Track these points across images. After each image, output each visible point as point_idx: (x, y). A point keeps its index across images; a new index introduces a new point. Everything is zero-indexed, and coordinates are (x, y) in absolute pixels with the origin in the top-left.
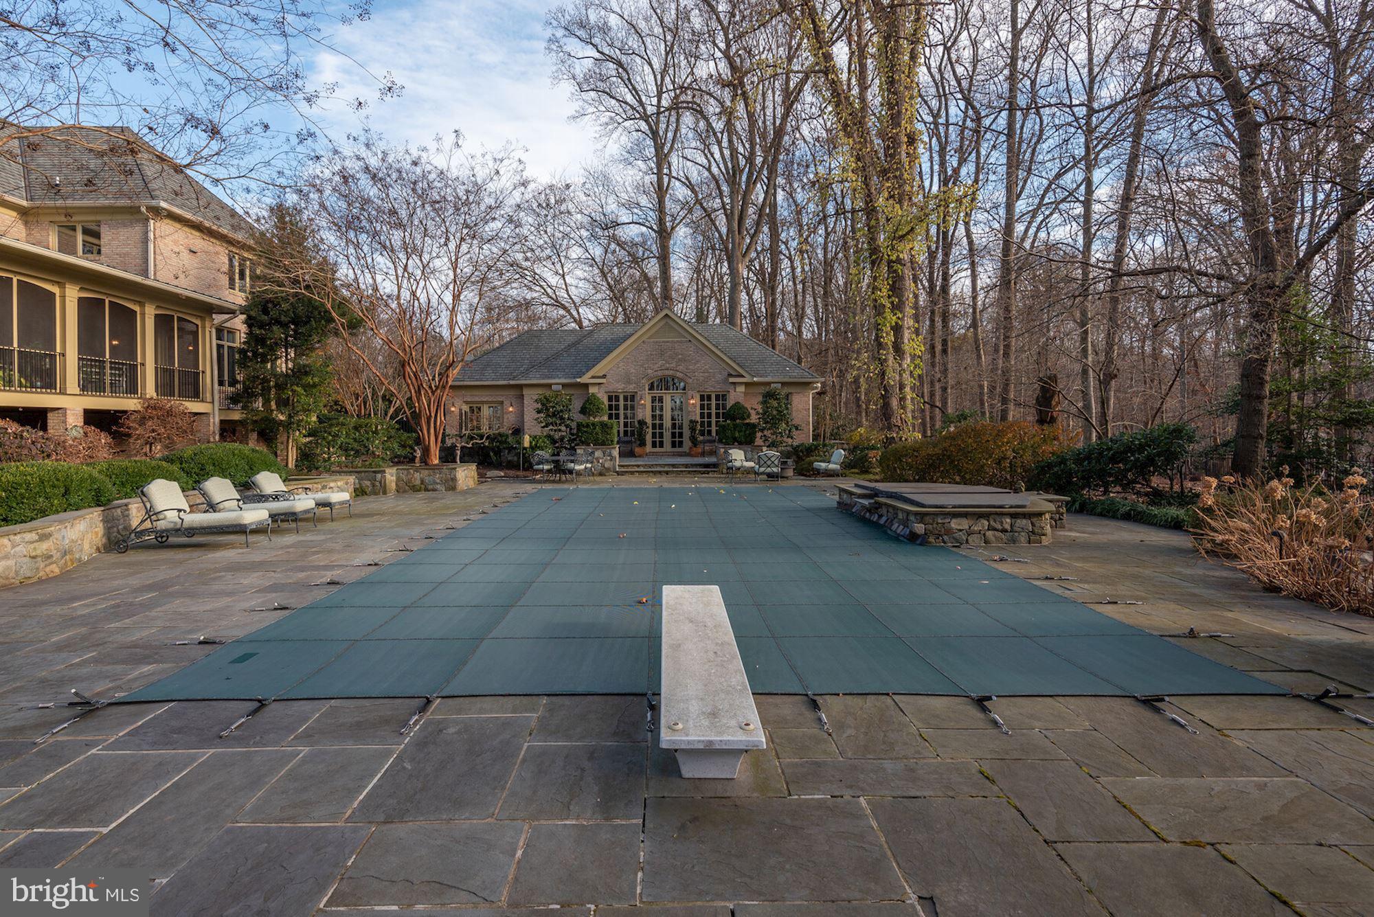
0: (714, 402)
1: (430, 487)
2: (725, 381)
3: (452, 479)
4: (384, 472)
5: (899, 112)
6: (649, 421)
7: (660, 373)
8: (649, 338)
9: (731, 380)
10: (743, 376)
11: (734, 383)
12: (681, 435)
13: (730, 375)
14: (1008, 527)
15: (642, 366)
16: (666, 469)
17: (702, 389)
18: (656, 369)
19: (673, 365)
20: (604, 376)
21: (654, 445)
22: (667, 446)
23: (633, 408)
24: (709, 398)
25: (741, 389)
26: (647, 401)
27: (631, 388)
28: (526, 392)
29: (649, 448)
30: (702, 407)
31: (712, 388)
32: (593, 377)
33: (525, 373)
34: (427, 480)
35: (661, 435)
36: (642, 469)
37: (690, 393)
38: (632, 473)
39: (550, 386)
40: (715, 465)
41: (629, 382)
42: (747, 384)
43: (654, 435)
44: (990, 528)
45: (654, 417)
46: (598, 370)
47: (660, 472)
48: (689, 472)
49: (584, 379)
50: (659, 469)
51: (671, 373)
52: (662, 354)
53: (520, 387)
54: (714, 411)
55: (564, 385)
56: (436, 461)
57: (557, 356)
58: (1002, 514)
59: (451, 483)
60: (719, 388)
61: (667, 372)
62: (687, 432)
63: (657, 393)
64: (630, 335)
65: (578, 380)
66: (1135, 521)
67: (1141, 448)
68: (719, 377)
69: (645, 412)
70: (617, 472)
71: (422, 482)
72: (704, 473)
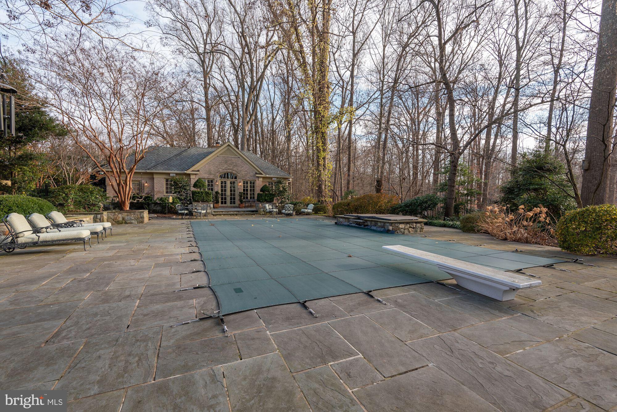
0: (249, 185)
1: (128, 222)
2: (254, 176)
3: (141, 217)
4: (103, 213)
5: (325, 75)
6: (220, 192)
7: (225, 171)
8: (220, 155)
9: (257, 175)
10: (262, 174)
11: (258, 177)
12: (234, 199)
13: (256, 173)
14: (415, 226)
15: (217, 167)
16: (235, 213)
17: (244, 179)
18: (223, 169)
19: (231, 168)
20: (198, 171)
21: (222, 203)
22: (228, 204)
23: (212, 185)
24: (247, 183)
25: (261, 179)
26: (219, 183)
27: (211, 177)
28: (155, 176)
29: (220, 204)
30: (244, 187)
31: (249, 178)
32: (193, 171)
33: (155, 167)
34: (126, 218)
35: (225, 199)
36: (224, 213)
37: (239, 180)
38: (220, 215)
39: (169, 174)
40: (257, 211)
41: (210, 174)
42: (263, 178)
43: (222, 199)
44: (410, 227)
45: (222, 191)
46: (195, 168)
47: (233, 214)
48: (246, 214)
49: (188, 172)
50: (232, 213)
51: (230, 171)
52: (226, 162)
53: (152, 174)
54: (249, 188)
55: (177, 174)
56: (128, 209)
57: (170, 159)
58: (413, 222)
59: (141, 219)
60: (251, 179)
61: (228, 171)
62: (237, 198)
63: (223, 180)
64: (211, 153)
65: (185, 172)
66: (430, 225)
67: (426, 202)
68: (252, 174)
69: (218, 188)
70: (213, 214)
71: (123, 219)
72: (253, 214)
